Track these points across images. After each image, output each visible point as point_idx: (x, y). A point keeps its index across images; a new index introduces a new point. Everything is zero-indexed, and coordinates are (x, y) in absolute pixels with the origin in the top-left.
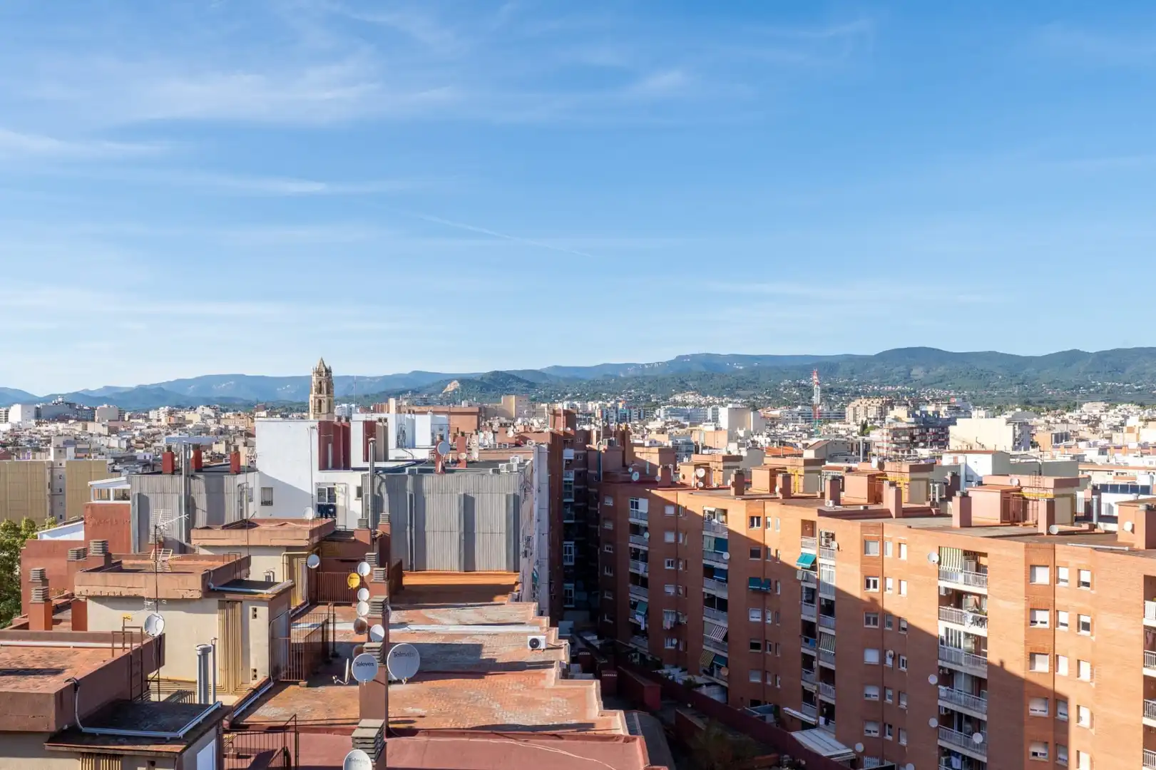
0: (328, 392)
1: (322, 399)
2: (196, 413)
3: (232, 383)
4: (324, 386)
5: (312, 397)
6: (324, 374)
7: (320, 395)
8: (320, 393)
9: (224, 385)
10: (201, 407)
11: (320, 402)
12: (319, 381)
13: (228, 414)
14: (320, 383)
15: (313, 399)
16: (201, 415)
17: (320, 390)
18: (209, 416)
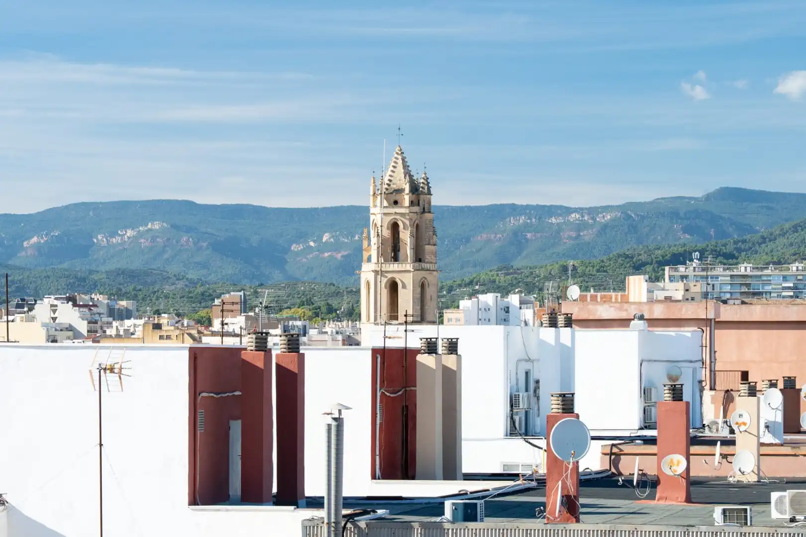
0: (418, 258)
1: (398, 278)
2: (32, 319)
3: (157, 226)
4: (406, 236)
5: (367, 273)
6: (406, 199)
7: (395, 267)
8: (396, 259)
9: (130, 233)
10: (48, 301)
11: (393, 287)
12: (388, 219)
13: (128, 323)
14: (395, 227)
15: (371, 277)
16: (44, 325)
17: (393, 251)
18: (70, 328)
